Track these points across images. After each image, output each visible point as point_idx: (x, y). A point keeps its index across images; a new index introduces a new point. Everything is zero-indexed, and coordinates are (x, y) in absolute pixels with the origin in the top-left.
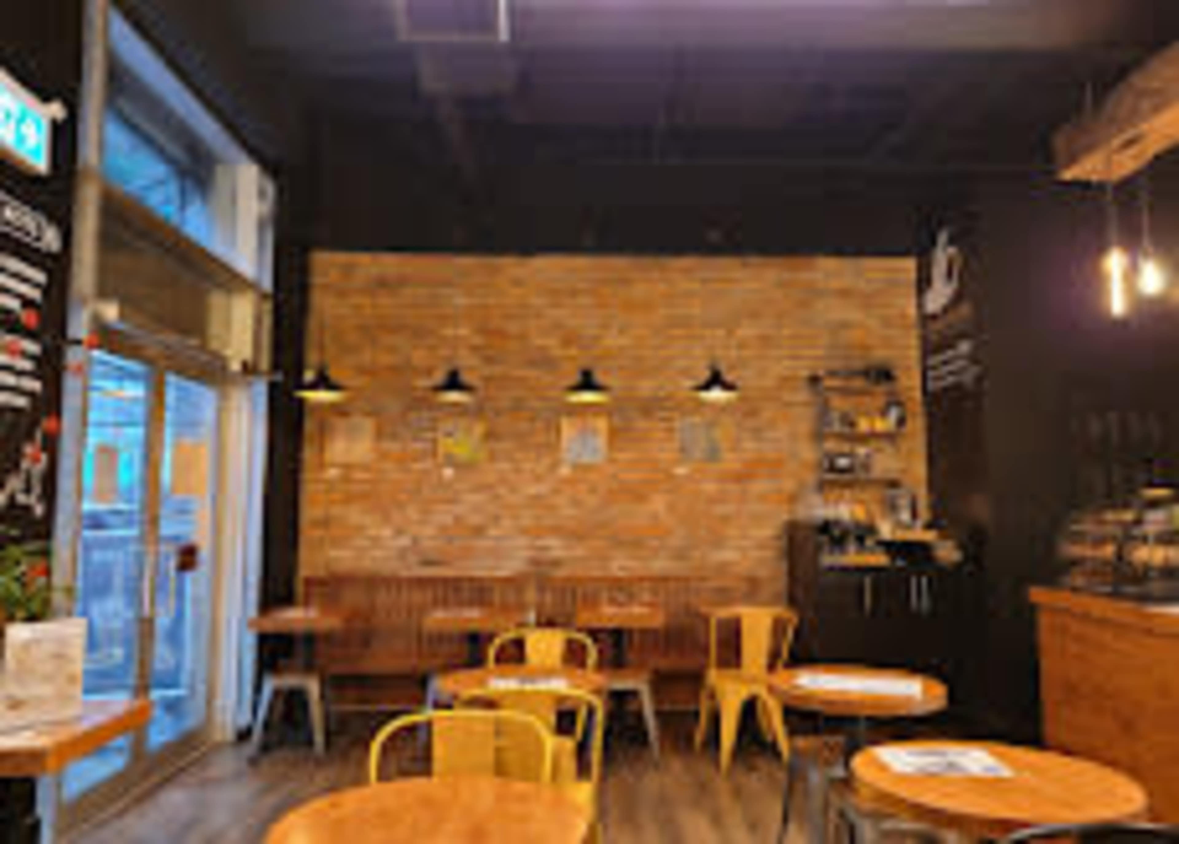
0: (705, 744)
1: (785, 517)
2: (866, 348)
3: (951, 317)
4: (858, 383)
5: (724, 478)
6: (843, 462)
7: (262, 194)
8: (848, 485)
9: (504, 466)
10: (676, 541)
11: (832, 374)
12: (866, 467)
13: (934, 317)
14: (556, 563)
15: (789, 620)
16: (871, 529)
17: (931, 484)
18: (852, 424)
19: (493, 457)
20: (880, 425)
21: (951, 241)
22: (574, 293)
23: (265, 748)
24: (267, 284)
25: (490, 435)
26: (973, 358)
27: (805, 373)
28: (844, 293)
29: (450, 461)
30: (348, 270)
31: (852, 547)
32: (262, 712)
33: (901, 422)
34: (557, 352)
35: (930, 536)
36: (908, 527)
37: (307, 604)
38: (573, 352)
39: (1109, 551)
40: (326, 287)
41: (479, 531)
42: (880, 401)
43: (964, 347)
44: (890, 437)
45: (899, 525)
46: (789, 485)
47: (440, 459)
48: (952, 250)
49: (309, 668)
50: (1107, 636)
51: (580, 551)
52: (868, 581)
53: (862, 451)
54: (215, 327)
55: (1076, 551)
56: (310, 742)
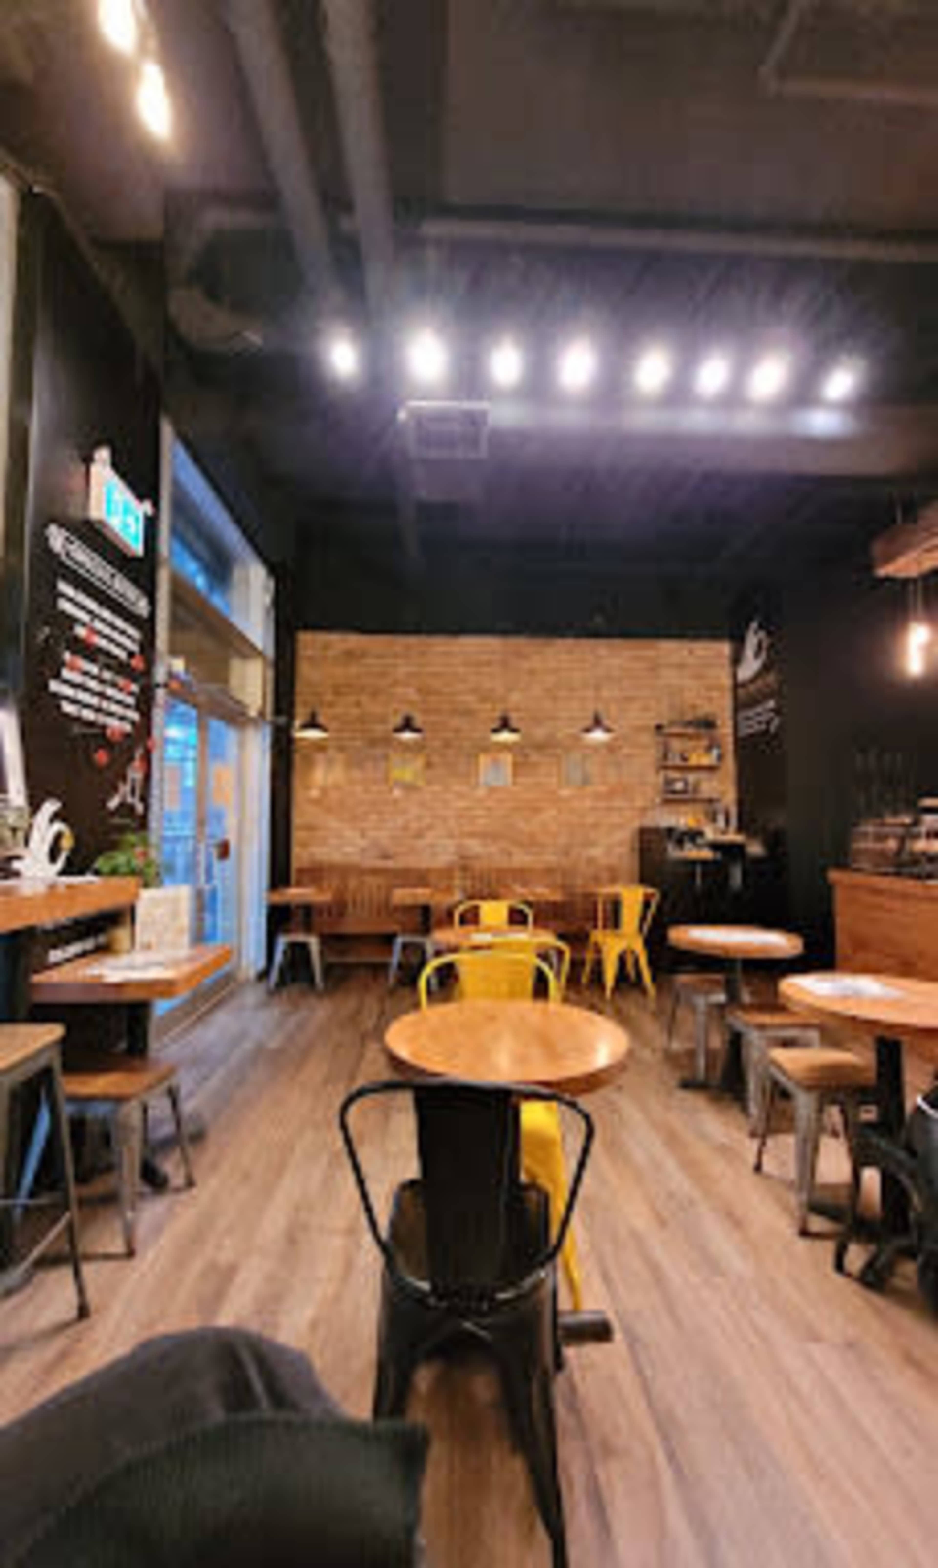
0: (591, 981)
1: (636, 824)
2: (694, 707)
3: (760, 683)
4: (690, 730)
5: (597, 796)
6: (679, 786)
7: (266, 589)
8: (684, 802)
9: (437, 788)
10: (562, 840)
11: (672, 723)
12: (696, 789)
13: (744, 685)
14: (477, 857)
15: (653, 895)
16: (700, 834)
17: (740, 803)
18: (685, 759)
19: (429, 783)
20: (706, 761)
21: (761, 627)
22: (489, 663)
23: (282, 983)
24: (270, 652)
25: (429, 765)
26: (777, 711)
27: (653, 723)
28: (681, 666)
29: (399, 784)
30: (326, 646)
31: (688, 845)
32: (279, 957)
33: (720, 757)
34: (476, 706)
35: (739, 838)
36: (724, 832)
37: (299, 884)
38: (488, 706)
39: (892, 844)
40: (311, 659)
41: (419, 835)
42: (705, 743)
43: (771, 704)
44: (711, 769)
45: (715, 831)
46: (639, 803)
47: (391, 783)
48: (762, 634)
49: (308, 928)
50: (897, 905)
51: (493, 849)
52: (699, 870)
53: (691, 777)
54: (234, 681)
55: (862, 845)
56: (311, 980)
